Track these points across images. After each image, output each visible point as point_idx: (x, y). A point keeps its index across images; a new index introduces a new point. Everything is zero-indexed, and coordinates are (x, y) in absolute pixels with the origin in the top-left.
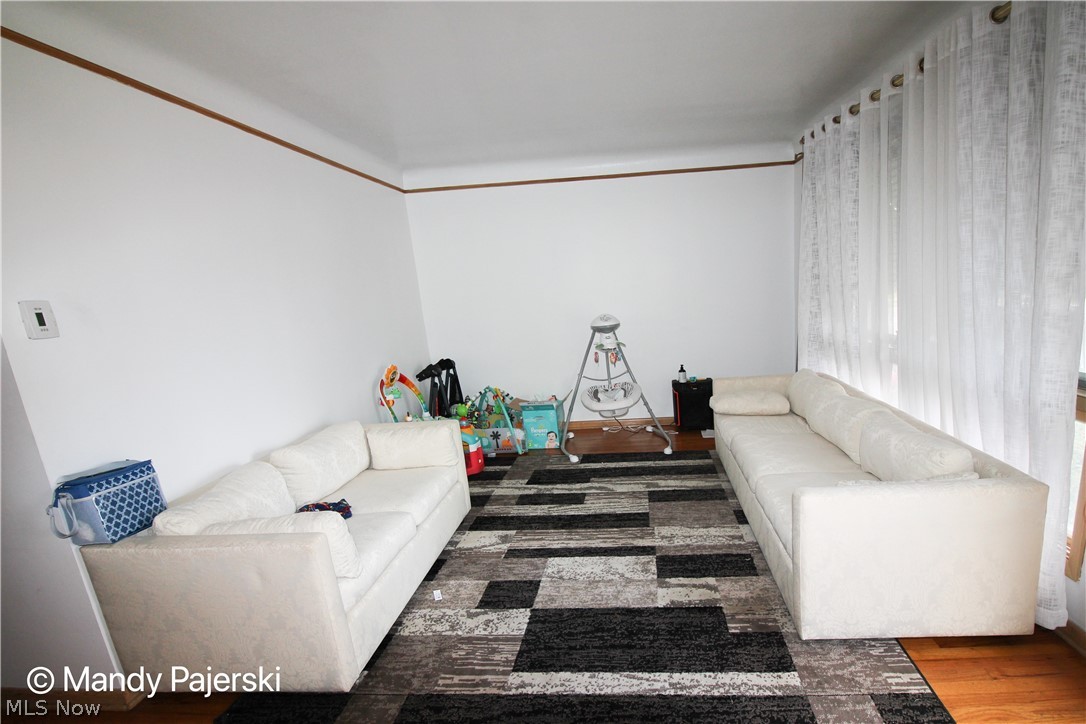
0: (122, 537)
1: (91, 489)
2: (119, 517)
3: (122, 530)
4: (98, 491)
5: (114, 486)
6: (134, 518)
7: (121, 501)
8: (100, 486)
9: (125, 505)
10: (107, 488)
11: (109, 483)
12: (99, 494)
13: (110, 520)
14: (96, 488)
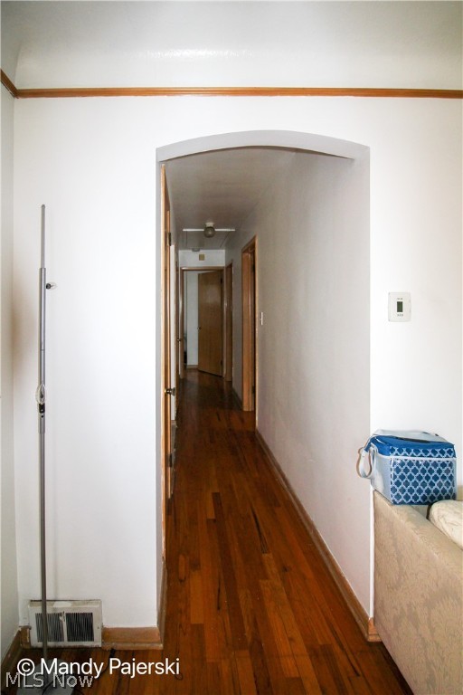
0: (402, 503)
1: (392, 450)
2: (407, 484)
3: (405, 497)
4: (397, 455)
5: (413, 456)
6: (420, 491)
7: (413, 471)
8: (400, 451)
9: (415, 476)
10: (405, 455)
11: (409, 451)
12: (397, 457)
13: (398, 484)
14: (396, 452)
